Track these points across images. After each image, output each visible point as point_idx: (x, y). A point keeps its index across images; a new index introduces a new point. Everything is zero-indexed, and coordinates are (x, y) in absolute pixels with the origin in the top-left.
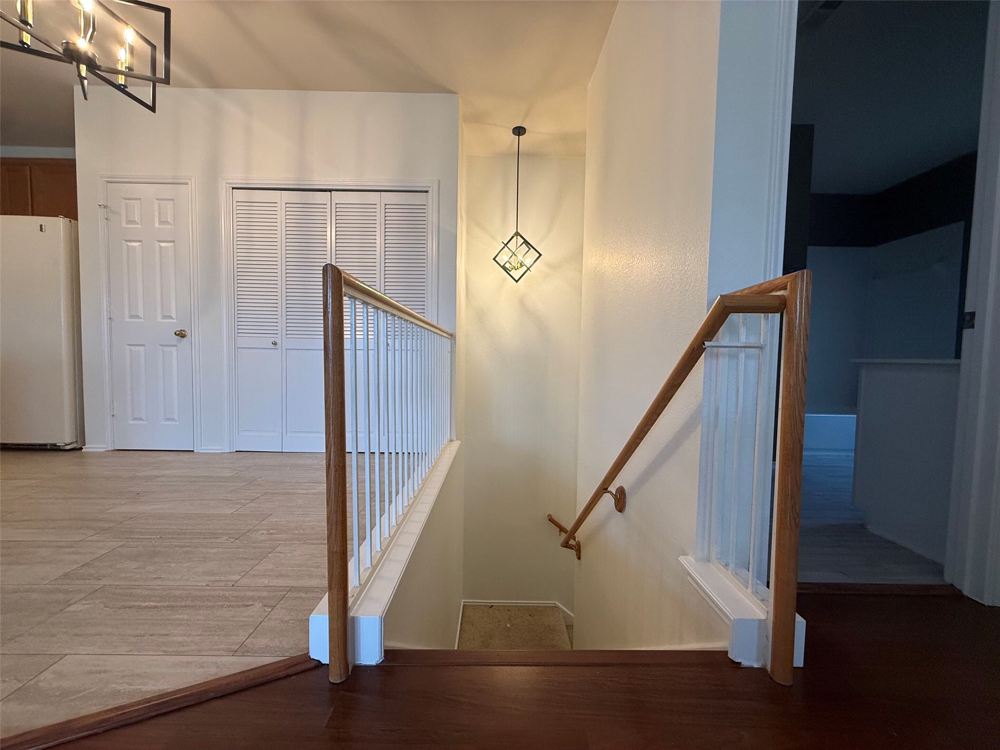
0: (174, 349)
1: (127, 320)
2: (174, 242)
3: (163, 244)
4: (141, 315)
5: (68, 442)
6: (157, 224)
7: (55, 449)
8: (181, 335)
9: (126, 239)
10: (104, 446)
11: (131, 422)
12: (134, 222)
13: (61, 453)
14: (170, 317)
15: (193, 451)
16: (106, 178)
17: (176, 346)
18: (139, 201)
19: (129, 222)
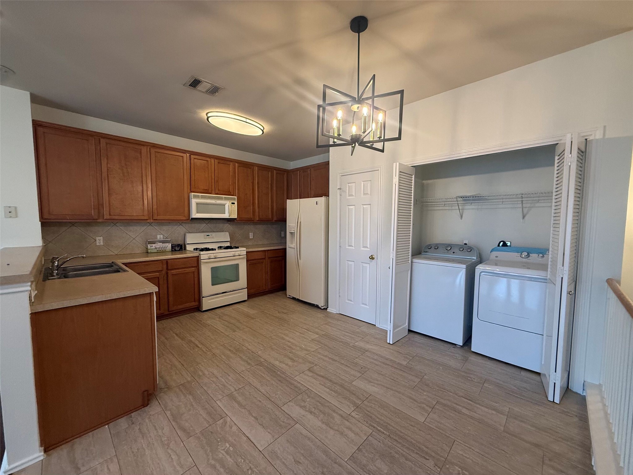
0: (368, 265)
1: (347, 247)
2: (370, 204)
3: (364, 206)
4: (353, 246)
5: (322, 305)
6: (363, 195)
7: (317, 307)
8: (372, 258)
9: (348, 205)
10: (335, 310)
11: (347, 301)
12: (352, 195)
13: (319, 309)
14: (367, 247)
15: (375, 325)
16: (341, 174)
17: (369, 264)
18: (354, 184)
19: (350, 195)
